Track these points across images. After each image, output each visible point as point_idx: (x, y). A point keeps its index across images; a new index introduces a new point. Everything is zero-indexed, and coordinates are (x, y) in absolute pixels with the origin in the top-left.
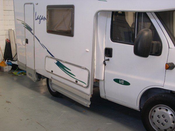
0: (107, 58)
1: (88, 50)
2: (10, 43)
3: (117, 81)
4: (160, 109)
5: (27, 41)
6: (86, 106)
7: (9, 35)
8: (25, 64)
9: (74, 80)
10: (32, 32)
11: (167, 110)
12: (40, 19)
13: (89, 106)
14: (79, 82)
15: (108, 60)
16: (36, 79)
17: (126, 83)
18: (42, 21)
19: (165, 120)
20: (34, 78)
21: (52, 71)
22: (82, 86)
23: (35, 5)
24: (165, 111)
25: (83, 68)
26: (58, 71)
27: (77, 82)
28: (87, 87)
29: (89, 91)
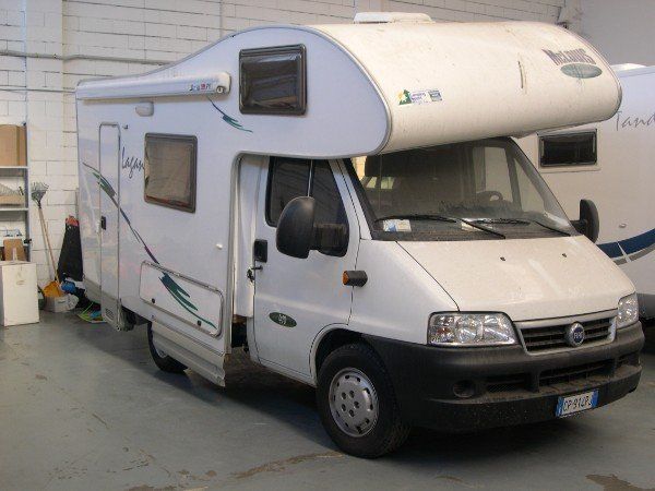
0: (258, 264)
1: (221, 246)
2: (78, 228)
3: (275, 317)
4: (347, 377)
5: (103, 224)
6: (215, 382)
7: (76, 205)
8: (99, 283)
9: (194, 321)
10: (115, 197)
11: (359, 380)
12: (132, 165)
13: (223, 384)
14: (204, 325)
15: (260, 268)
16: (122, 324)
17: (291, 323)
18: (136, 170)
19: (356, 404)
20: (117, 321)
21: (153, 301)
22: (208, 333)
23: (122, 130)
24: (355, 382)
25: (211, 290)
26: (166, 299)
27: (199, 323)
28: (218, 336)
29: (221, 346)
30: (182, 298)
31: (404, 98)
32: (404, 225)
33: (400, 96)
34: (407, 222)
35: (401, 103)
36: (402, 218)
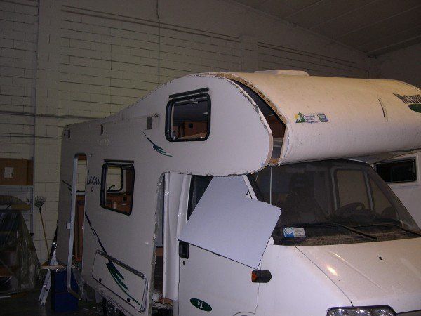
0: (181, 260)
3: (194, 302)
12: (93, 182)
14: (132, 302)
15: (183, 263)
21: (100, 280)
22: (134, 307)
23: (88, 158)
27: (129, 300)
30: (119, 280)
31: (299, 118)
32: (299, 232)
33: (296, 116)
34: (302, 229)
35: (297, 122)
36: (298, 226)
